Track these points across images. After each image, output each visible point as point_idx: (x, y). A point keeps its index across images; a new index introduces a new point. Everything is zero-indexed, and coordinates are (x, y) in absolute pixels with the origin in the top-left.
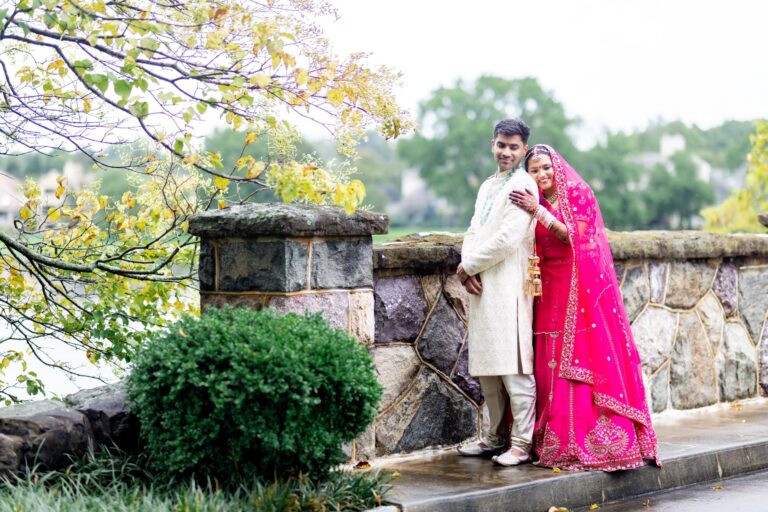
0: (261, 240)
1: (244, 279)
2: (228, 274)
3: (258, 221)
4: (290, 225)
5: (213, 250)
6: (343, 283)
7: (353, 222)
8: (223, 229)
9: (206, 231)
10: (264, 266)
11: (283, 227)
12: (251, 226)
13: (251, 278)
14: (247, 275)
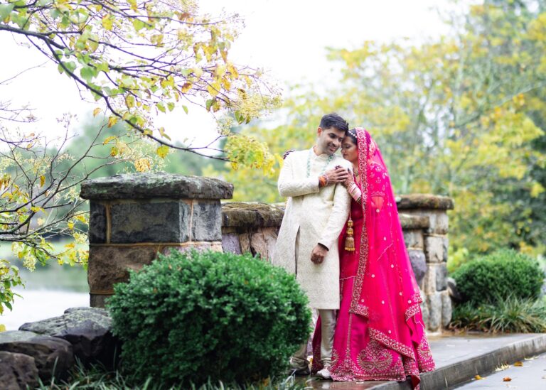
0: (154, 201)
1: (139, 233)
2: (121, 229)
3: (158, 185)
4: (188, 188)
5: (105, 210)
6: (207, 237)
7: (217, 188)
8: (119, 192)
9: (101, 195)
10: (159, 221)
11: (183, 190)
12: (150, 190)
13: (145, 232)
14: (141, 230)
